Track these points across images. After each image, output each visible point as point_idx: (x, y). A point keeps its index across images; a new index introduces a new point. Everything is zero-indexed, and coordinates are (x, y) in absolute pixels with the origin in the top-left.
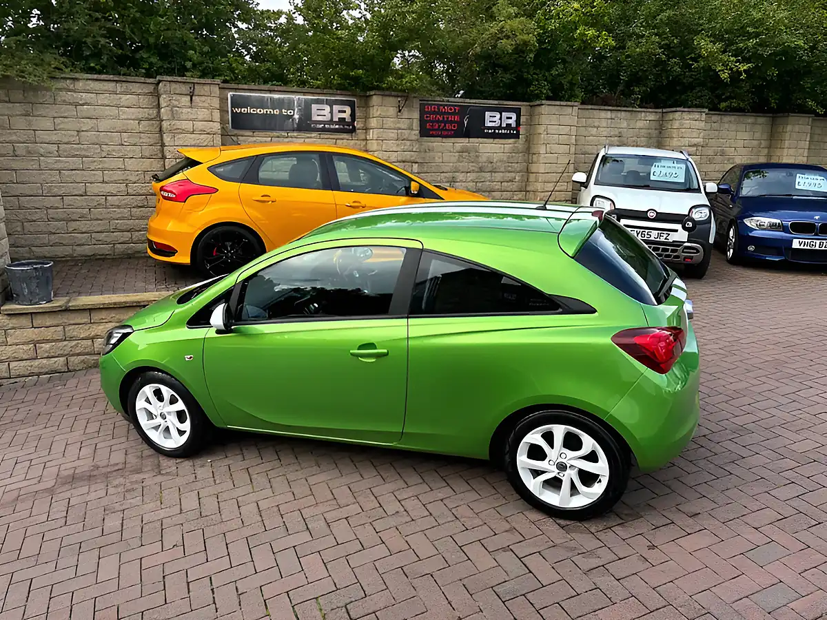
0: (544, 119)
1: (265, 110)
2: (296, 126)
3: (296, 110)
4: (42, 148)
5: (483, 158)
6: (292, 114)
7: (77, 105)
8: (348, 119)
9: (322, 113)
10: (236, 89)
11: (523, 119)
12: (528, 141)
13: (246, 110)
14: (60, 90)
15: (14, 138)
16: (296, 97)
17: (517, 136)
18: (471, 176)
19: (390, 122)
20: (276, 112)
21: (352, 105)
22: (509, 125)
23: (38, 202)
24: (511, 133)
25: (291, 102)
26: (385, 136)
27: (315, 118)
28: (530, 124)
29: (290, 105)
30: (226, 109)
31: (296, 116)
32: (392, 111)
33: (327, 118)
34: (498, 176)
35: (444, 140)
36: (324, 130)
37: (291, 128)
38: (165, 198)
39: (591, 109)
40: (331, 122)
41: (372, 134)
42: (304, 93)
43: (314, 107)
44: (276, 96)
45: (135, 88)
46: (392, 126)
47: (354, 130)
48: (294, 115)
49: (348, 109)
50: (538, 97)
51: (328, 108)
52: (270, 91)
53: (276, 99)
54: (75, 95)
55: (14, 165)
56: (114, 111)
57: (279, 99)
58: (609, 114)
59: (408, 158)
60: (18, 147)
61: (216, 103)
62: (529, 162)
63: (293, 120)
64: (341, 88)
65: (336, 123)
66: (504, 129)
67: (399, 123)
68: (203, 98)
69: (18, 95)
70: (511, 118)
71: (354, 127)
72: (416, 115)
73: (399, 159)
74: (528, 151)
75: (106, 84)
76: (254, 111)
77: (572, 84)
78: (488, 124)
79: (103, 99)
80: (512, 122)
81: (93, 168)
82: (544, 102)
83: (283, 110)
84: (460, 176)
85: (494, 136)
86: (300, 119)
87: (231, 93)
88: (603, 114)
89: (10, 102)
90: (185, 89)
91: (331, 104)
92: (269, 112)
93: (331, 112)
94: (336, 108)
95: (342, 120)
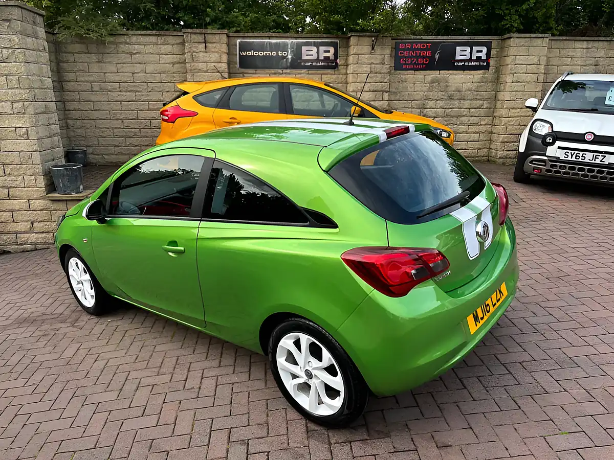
0: (512, 51)
1: (265, 53)
2: (289, 65)
3: (290, 51)
4: (109, 86)
5: (452, 88)
6: (286, 55)
7: (131, 54)
8: (332, 58)
9: (311, 53)
10: (244, 37)
11: (494, 52)
12: (498, 71)
13: (250, 53)
14: (121, 43)
15: (91, 79)
16: (289, 41)
17: (487, 68)
18: (441, 103)
19: (364, 58)
20: (274, 54)
21: (335, 45)
22: (479, 59)
23: (106, 124)
24: (482, 65)
25: (286, 45)
26: (360, 70)
27: (305, 57)
28: (501, 56)
29: (284, 48)
30: (235, 53)
31: (290, 57)
32: (367, 49)
33: (315, 57)
34: (467, 103)
35: (417, 73)
36: (311, 67)
37: (285, 66)
38: (164, 120)
39: (566, 40)
40: (318, 60)
41: (351, 69)
42: (296, 38)
43: (304, 48)
44: (274, 41)
45: (171, 40)
46: (367, 62)
47: (336, 67)
48: (287, 55)
49: (332, 50)
50: (509, 31)
51: (315, 49)
52: (270, 37)
53: (274, 43)
54: (130, 47)
55: (93, 98)
56: (156, 57)
57: (276, 43)
58: (585, 45)
59: (379, 88)
60: (94, 85)
61: (224, 48)
62: (497, 91)
63: (286, 60)
64: (327, 32)
65: (322, 61)
66: (474, 61)
67: (372, 58)
68: (214, 45)
69: (93, 48)
70: (481, 51)
71: (336, 63)
72: (388, 51)
73: (372, 89)
74: (497, 81)
75: (151, 37)
76: (256, 54)
77: (547, 17)
78: (458, 57)
79: (150, 49)
80: (483, 55)
81: (142, 100)
82: (512, 35)
83: (279, 52)
84: (431, 103)
85: (464, 68)
86: (292, 58)
87: (239, 40)
88: (578, 45)
89: (88, 53)
90: (201, 38)
91: (317, 45)
92: (268, 55)
93: (318, 52)
94: (322, 49)
95: (326, 59)
